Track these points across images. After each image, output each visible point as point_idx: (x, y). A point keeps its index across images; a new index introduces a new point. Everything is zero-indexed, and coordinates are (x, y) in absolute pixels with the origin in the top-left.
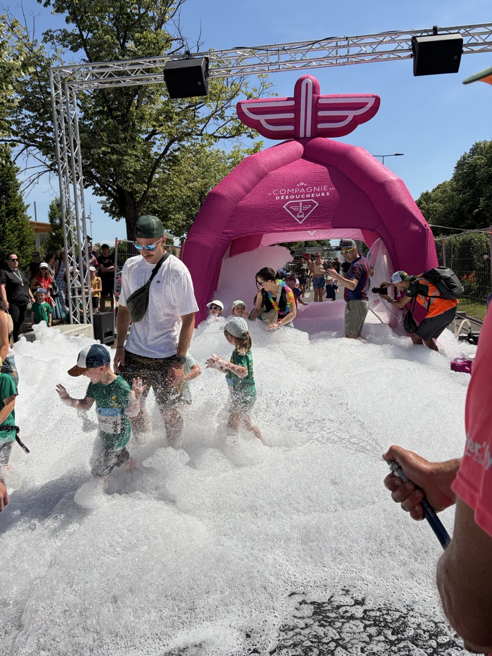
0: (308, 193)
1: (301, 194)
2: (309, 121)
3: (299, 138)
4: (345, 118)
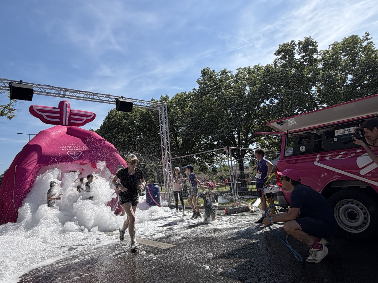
0: (77, 148)
1: (74, 148)
2: (67, 119)
3: (62, 125)
4: (82, 119)
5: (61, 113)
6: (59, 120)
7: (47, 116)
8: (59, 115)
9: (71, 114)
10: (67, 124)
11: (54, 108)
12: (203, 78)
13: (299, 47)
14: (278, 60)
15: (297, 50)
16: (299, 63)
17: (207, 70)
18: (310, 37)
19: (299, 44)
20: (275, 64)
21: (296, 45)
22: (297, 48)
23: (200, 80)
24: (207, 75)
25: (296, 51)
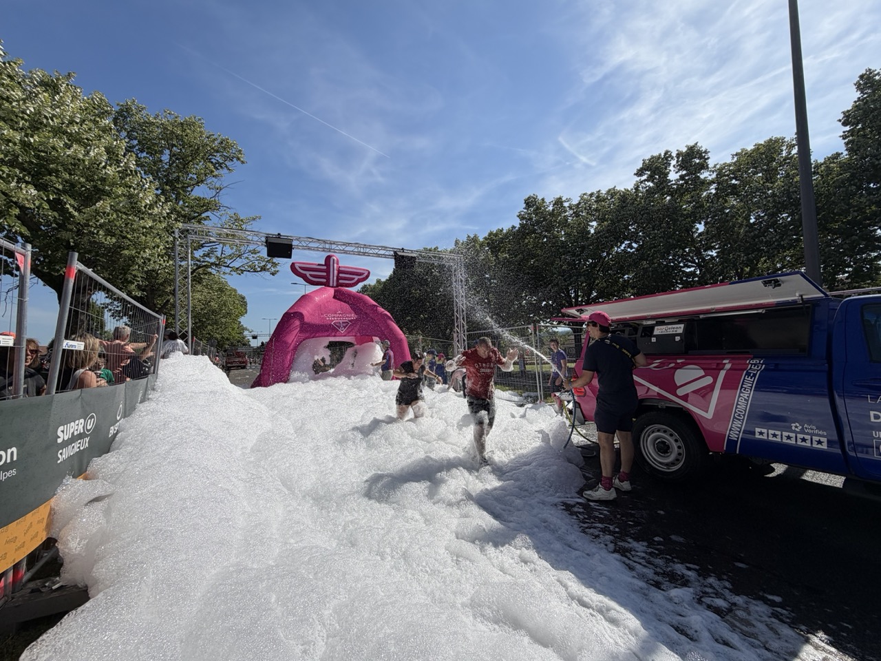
2: (335, 278)
3: (329, 286)
4: (353, 279)
5: (328, 271)
6: (325, 280)
7: (311, 275)
8: (325, 274)
9: (339, 272)
10: (335, 285)
11: (319, 265)
12: (526, 211)
13: (677, 162)
14: (641, 182)
15: (674, 166)
16: (675, 186)
17: (534, 198)
18: (696, 144)
19: (678, 154)
20: (637, 188)
21: (672, 158)
22: (673, 162)
23: (523, 213)
24: (533, 205)
25: (671, 168)
